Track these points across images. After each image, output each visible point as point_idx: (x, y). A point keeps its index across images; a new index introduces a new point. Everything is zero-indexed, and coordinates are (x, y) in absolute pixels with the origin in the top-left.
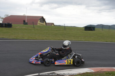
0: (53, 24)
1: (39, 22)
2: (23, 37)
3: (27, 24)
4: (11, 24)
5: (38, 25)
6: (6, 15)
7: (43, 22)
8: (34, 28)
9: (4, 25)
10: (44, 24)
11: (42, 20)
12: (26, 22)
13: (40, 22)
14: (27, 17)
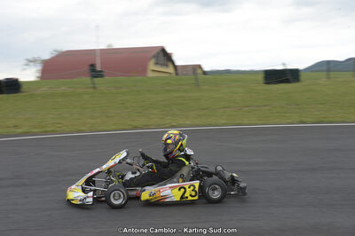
3: (102, 76)
7: (167, 66)
8: (94, 88)
10: (171, 69)
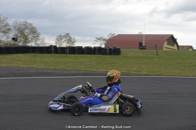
0: (191, 47)
1: (165, 45)
2: (138, 71)
3: (145, 49)
4: (119, 49)
5: (164, 49)
6: (111, 34)
7: (173, 45)
8: (157, 55)
9: (108, 51)
10: (175, 47)
11: (171, 41)
12: (144, 45)
13: (168, 44)
14: (145, 37)
